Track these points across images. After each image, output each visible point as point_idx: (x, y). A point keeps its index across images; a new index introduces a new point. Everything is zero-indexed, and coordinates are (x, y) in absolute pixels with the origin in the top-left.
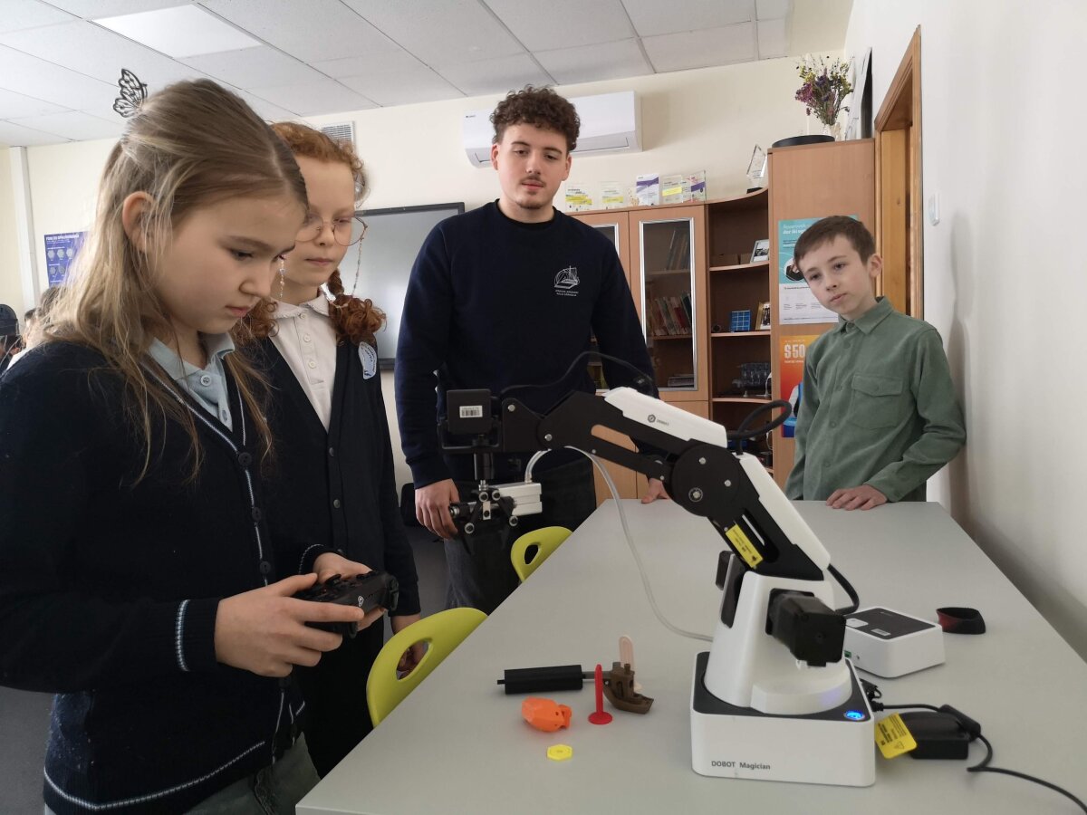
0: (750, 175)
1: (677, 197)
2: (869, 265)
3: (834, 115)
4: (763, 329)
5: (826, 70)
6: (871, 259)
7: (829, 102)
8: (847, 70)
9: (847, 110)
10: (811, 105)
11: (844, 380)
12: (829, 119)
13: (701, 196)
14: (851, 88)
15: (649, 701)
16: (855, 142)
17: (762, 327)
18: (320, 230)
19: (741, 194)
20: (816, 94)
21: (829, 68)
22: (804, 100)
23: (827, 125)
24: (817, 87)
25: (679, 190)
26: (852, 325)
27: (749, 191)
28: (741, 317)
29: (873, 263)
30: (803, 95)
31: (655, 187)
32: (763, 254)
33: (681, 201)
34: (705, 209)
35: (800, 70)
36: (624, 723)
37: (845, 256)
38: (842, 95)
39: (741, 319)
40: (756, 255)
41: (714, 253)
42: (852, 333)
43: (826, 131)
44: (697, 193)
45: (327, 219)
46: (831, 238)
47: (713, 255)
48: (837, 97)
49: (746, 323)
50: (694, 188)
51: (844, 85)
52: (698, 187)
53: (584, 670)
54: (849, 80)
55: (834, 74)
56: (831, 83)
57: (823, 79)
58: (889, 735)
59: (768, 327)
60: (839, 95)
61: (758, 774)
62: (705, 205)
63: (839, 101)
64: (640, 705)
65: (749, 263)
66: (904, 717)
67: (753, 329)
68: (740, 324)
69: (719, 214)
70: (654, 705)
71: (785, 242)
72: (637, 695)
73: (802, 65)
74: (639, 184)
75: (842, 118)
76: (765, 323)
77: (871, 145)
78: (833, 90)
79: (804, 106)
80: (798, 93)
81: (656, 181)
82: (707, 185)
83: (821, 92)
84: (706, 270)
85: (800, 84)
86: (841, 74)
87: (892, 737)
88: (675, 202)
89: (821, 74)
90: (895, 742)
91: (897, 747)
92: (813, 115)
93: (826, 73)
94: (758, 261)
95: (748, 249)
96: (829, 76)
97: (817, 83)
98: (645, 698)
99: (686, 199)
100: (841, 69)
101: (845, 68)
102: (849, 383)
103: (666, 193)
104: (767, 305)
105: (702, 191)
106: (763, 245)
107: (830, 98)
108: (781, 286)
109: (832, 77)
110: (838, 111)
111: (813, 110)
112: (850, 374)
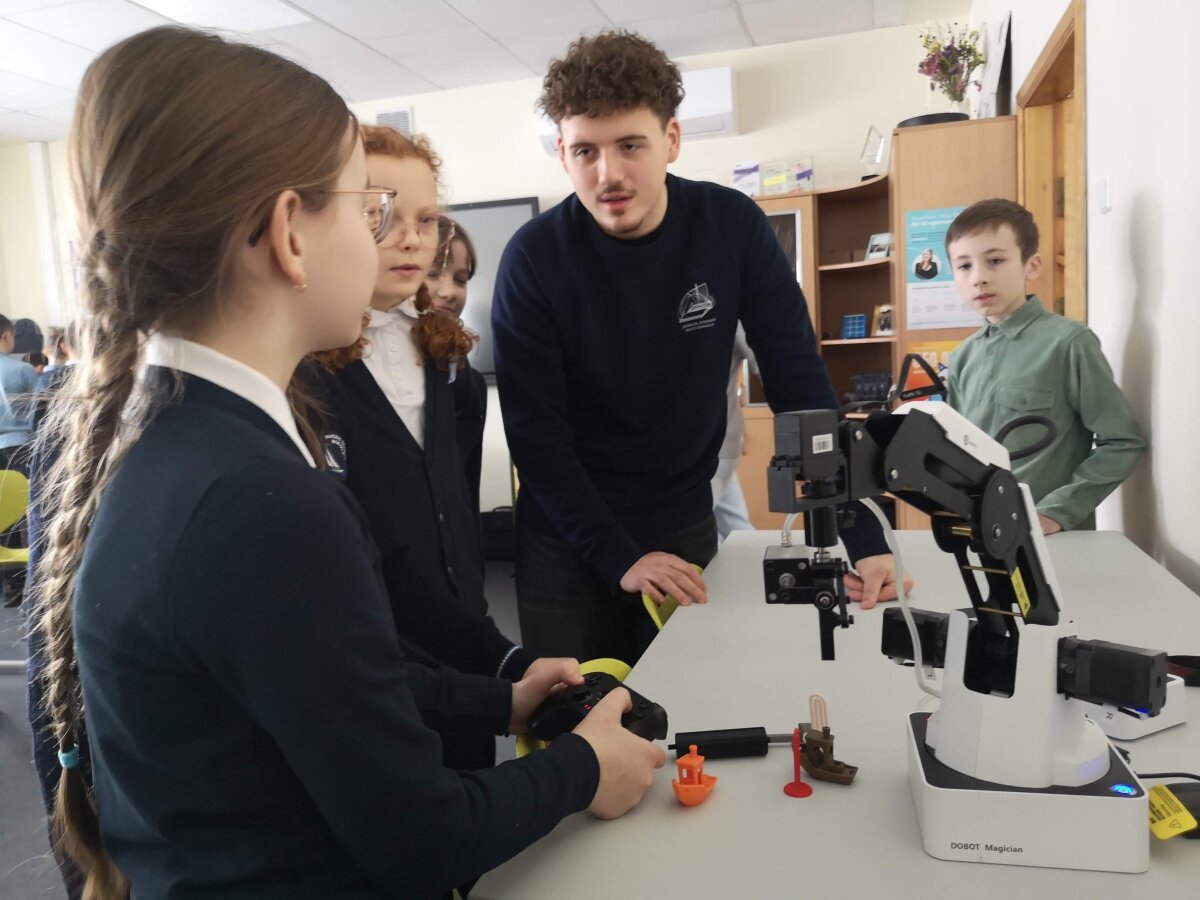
0: (865, 159)
1: (779, 186)
2: (1028, 266)
3: (963, 91)
4: (881, 335)
5: (953, 38)
6: (1032, 259)
7: (956, 76)
8: (977, 39)
9: (978, 85)
10: (935, 79)
11: (988, 393)
12: (957, 94)
13: (807, 186)
14: (982, 59)
15: (853, 770)
16: (987, 120)
17: (879, 333)
18: (404, 233)
19: (854, 182)
20: (943, 66)
21: (957, 36)
22: (928, 73)
23: (956, 102)
24: (943, 58)
25: (782, 179)
26: (995, 329)
27: (865, 178)
28: (853, 321)
29: (1033, 265)
30: (927, 67)
31: (754, 176)
32: (879, 250)
33: (785, 190)
34: (814, 198)
35: (923, 40)
36: (825, 795)
37: (1005, 251)
38: (972, 66)
39: (854, 324)
40: (872, 251)
41: (824, 250)
42: (997, 337)
43: (954, 108)
44: (804, 182)
45: (410, 220)
46: (995, 227)
47: (823, 253)
48: (966, 70)
49: (860, 329)
50: (800, 176)
51: (975, 55)
52: (805, 175)
53: (769, 732)
54: (979, 49)
55: (963, 43)
56: (959, 53)
57: (950, 48)
58: (1158, 811)
59: (887, 332)
60: (969, 67)
61: (1007, 857)
62: (813, 195)
63: (968, 74)
64: (842, 775)
65: (862, 259)
66: (1173, 788)
67: (868, 335)
68: (853, 330)
69: (829, 205)
70: (858, 774)
71: (914, 236)
72: (838, 763)
73: (926, 32)
74: (737, 172)
75: (971, 92)
76: (882, 328)
77: (1013, 122)
78: (961, 62)
79: (928, 79)
80: (921, 65)
81: (756, 169)
82: (815, 172)
83: (947, 65)
84: (816, 268)
85: (923, 55)
86: (970, 43)
87: (1164, 813)
88: (776, 192)
89: (947, 43)
90: (1168, 821)
91: (1172, 825)
92: (938, 91)
93: (953, 42)
94: (874, 258)
95: (862, 245)
96: (956, 45)
97: (944, 54)
98: (847, 767)
99: (791, 189)
100: (971, 36)
101: (975, 36)
102: (992, 397)
103: (768, 182)
104: (884, 308)
105: (809, 179)
106: (880, 239)
107: (958, 71)
108: (910, 286)
109: (961, 47)
110: (966, 85)
111: (938, 84)
112: (993, 386)
